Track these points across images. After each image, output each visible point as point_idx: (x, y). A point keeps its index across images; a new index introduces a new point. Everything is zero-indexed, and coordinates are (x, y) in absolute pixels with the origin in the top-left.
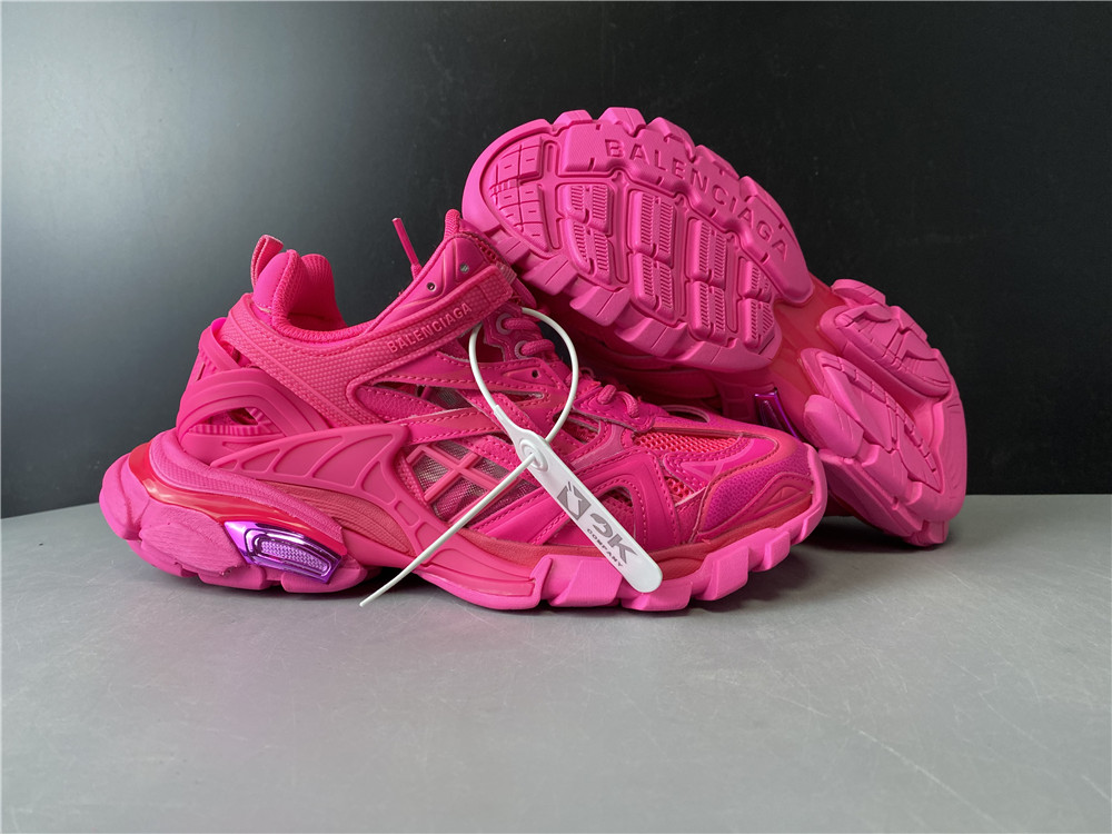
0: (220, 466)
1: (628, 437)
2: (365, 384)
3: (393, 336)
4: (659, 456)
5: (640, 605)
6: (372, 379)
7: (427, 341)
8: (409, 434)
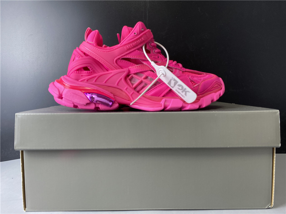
0: (81, 81)
1: (181, 72)
2: (119, 59)
3: (126, 46)
4: (189, 76)
5: (187, 108)
6: (120, 57)
7: (134, 47)
8: (129, 71)
